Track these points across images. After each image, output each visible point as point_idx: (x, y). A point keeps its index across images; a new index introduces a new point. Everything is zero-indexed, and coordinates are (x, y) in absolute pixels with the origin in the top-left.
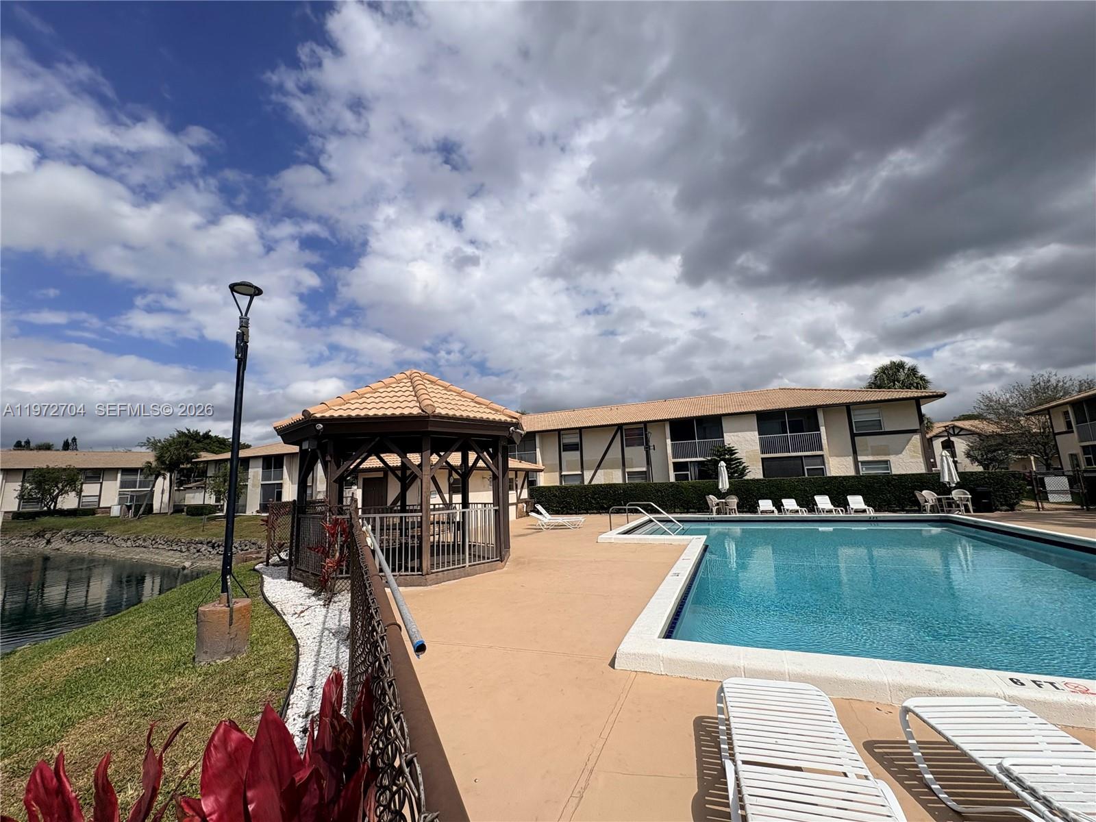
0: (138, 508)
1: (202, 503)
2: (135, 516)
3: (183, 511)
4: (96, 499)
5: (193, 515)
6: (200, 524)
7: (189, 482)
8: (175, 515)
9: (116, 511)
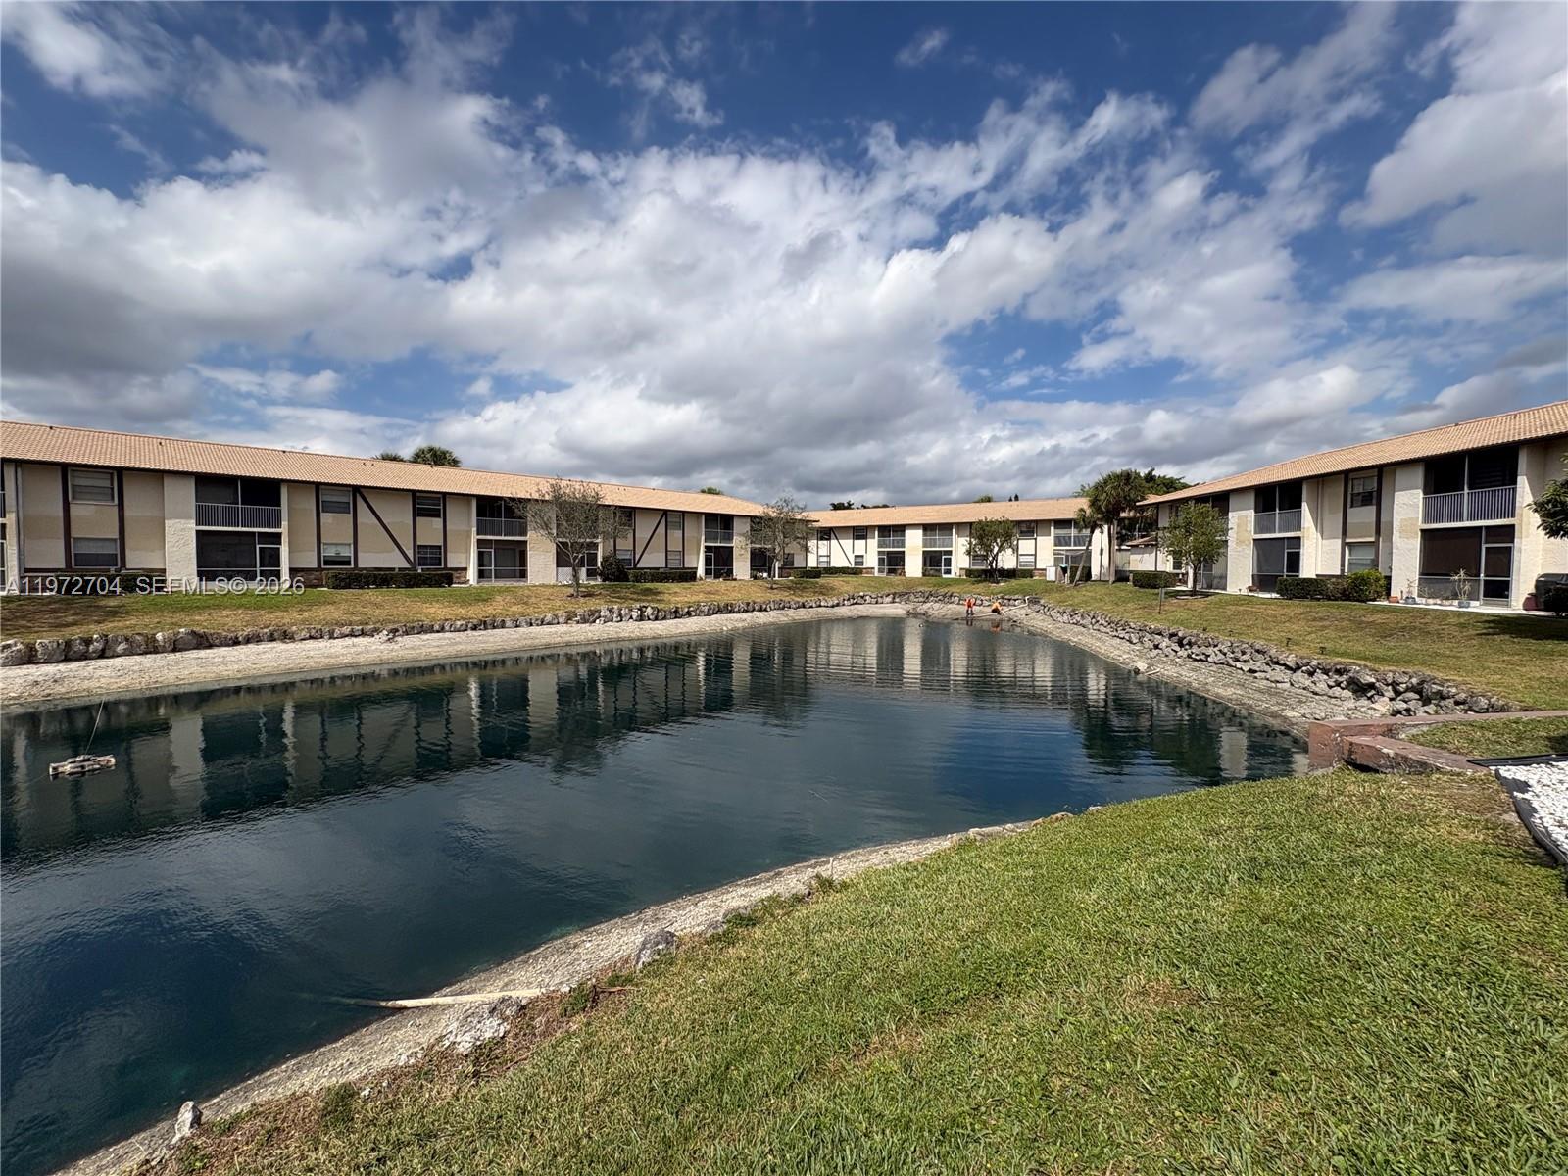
0: (1074, 570)
1: (1154, 570)
2: (1072, 582)
3: (1127, 580)
4: (1032, 558)
5: (1141, 586)
6: (1155, 602)
7: (1133, 538)
8: (1119, 584)
9: (1051, 575)
